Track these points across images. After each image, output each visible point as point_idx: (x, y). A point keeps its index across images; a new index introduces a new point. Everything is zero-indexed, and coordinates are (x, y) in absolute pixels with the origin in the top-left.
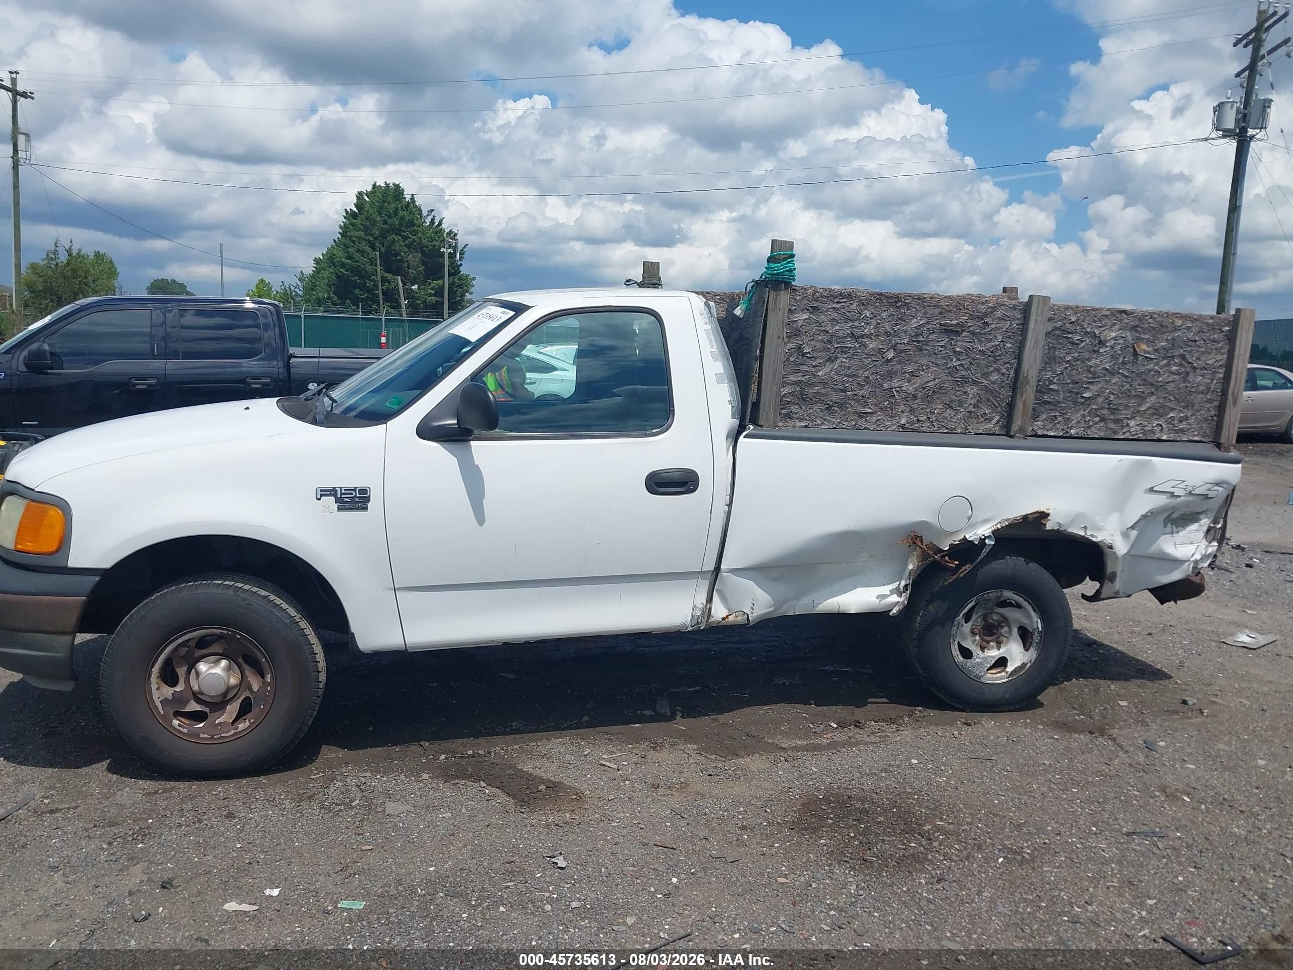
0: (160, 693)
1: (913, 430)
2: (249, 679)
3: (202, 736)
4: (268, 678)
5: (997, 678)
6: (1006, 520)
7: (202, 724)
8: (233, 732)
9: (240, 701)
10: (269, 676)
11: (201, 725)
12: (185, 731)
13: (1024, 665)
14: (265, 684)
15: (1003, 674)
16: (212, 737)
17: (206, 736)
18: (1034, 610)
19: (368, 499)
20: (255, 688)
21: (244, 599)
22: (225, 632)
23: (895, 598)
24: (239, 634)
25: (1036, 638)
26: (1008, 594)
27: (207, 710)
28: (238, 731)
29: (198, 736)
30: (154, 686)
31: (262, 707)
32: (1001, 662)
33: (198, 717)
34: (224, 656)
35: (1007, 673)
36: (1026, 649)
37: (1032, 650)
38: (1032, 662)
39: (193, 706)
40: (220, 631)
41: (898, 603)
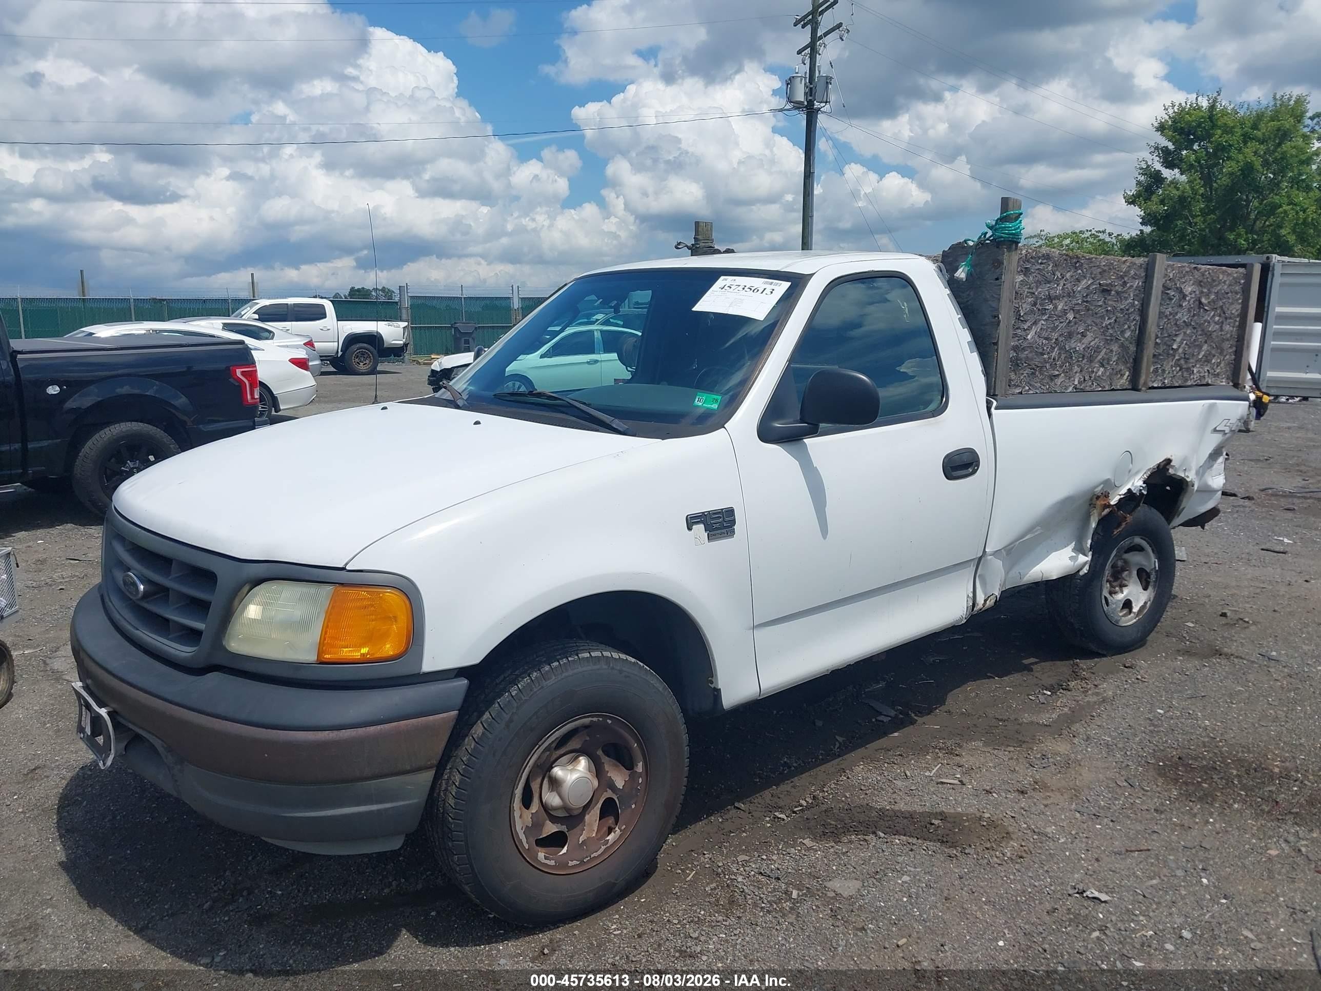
0: (522, 819)
1: (1083, 391)
2: (609, 775)
3: (571, 864)
4: (640, 768)
5: (1129, 620)
6: (1149, 470)
7: (566, 848)
8: (603, 848)
9: (599, 805)
10: (640, 764)
11: (565, 850)
12: (552, 863)
13: (1146, 603)
14: (633, 776)
15: (1132, 615)
16: (582, 862)
17: (575, 862)
18: (1153, 552)
19: (733, 522)
20: (620, 783)
21: (621, 671)
22: (595, 719)
23: (1082, 559)
24: (611, 718)
25: (1153, 577)
26: (1138, 540)
27: (564, 828)
28: (608, 845)
29: (566, 866)
30: (517, 814)
31: (633, 806)
32: (1128, 604)
33: (557, 840)
34: (582, 752)
35: (1134, 613)
36: (1145, 589)
37: (1150, 589)
38: (1152, 599)
39: (551, 828)
40: (590, 719)
41: (1085, 563)
